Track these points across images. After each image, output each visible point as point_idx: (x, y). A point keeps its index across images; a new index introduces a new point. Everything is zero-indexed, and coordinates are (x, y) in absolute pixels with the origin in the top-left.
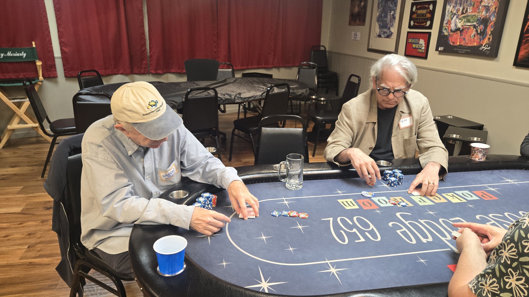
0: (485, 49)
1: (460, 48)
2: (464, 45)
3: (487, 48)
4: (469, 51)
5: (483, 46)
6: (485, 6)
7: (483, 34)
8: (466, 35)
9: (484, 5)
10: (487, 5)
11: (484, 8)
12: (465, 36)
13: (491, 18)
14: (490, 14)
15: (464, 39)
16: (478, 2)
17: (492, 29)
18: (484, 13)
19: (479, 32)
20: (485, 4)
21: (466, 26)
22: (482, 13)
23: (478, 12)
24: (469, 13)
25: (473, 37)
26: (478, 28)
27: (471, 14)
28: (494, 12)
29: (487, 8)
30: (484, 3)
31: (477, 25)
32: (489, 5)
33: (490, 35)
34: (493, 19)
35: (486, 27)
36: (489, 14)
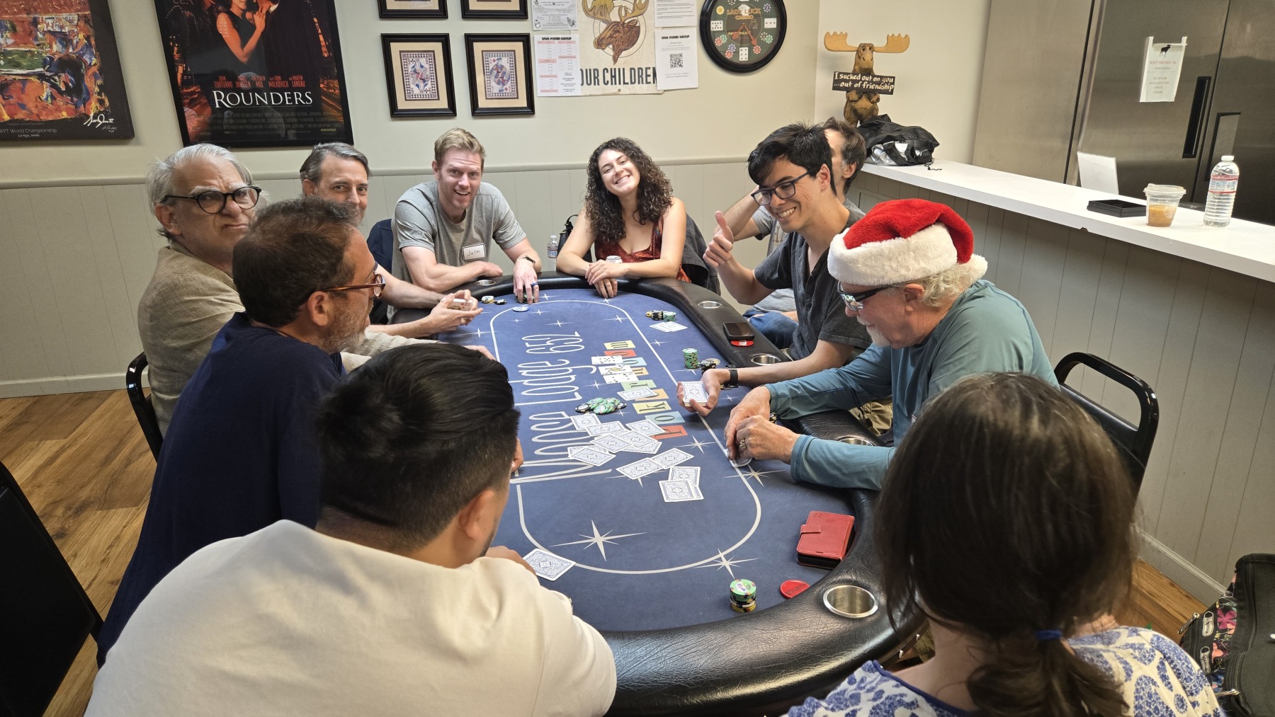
0: (101, 123)
1: (24, 127)
2: (28, 119)
3: (103, 122)
4: (54, 131)
5: (92, 117)
6: (53, 33)
7: (77, 91)
8: (23, 96)
9: (49, 31)
10: (57, 29)
11: (52, 37)
12: (19, 98)
13: (86, 58)
14: (76, 51)
15: (23, 106)
16: (23, 22)
17: (99, 82)
18: (56, 47)
19: (64, 89)
20: (50, 28)
21: (13, 77)
22: (51, 47)
23: (38, 45)
24: (8, 46)
25: (49, 99)
26: (55, 80)
27: (16, 49)
28: (89, 46)
29: (65, 39)
30: (45, 25)
31: (48, 74)
32: (63, 31)
33: (99, 94)
34: (92, 60)
35: (79, 78)
36: (74, 50)
